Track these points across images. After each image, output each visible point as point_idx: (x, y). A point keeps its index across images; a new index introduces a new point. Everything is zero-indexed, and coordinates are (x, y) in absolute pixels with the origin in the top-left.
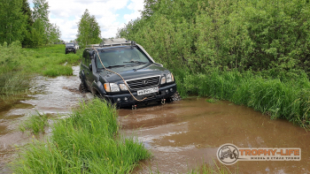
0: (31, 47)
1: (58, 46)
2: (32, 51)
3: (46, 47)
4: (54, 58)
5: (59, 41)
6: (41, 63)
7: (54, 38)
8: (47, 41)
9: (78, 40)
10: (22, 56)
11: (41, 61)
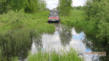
0: (30, 13)
1: (46, 12)
2: (30, 15)
3: (38, 12)
4: (43, 19)
5: (46, 9)
6: (35, 23)
7: (43, 7)
8: (39, 9)
9: (58, 8)
10: (24, 18)
11: (35, 21)
